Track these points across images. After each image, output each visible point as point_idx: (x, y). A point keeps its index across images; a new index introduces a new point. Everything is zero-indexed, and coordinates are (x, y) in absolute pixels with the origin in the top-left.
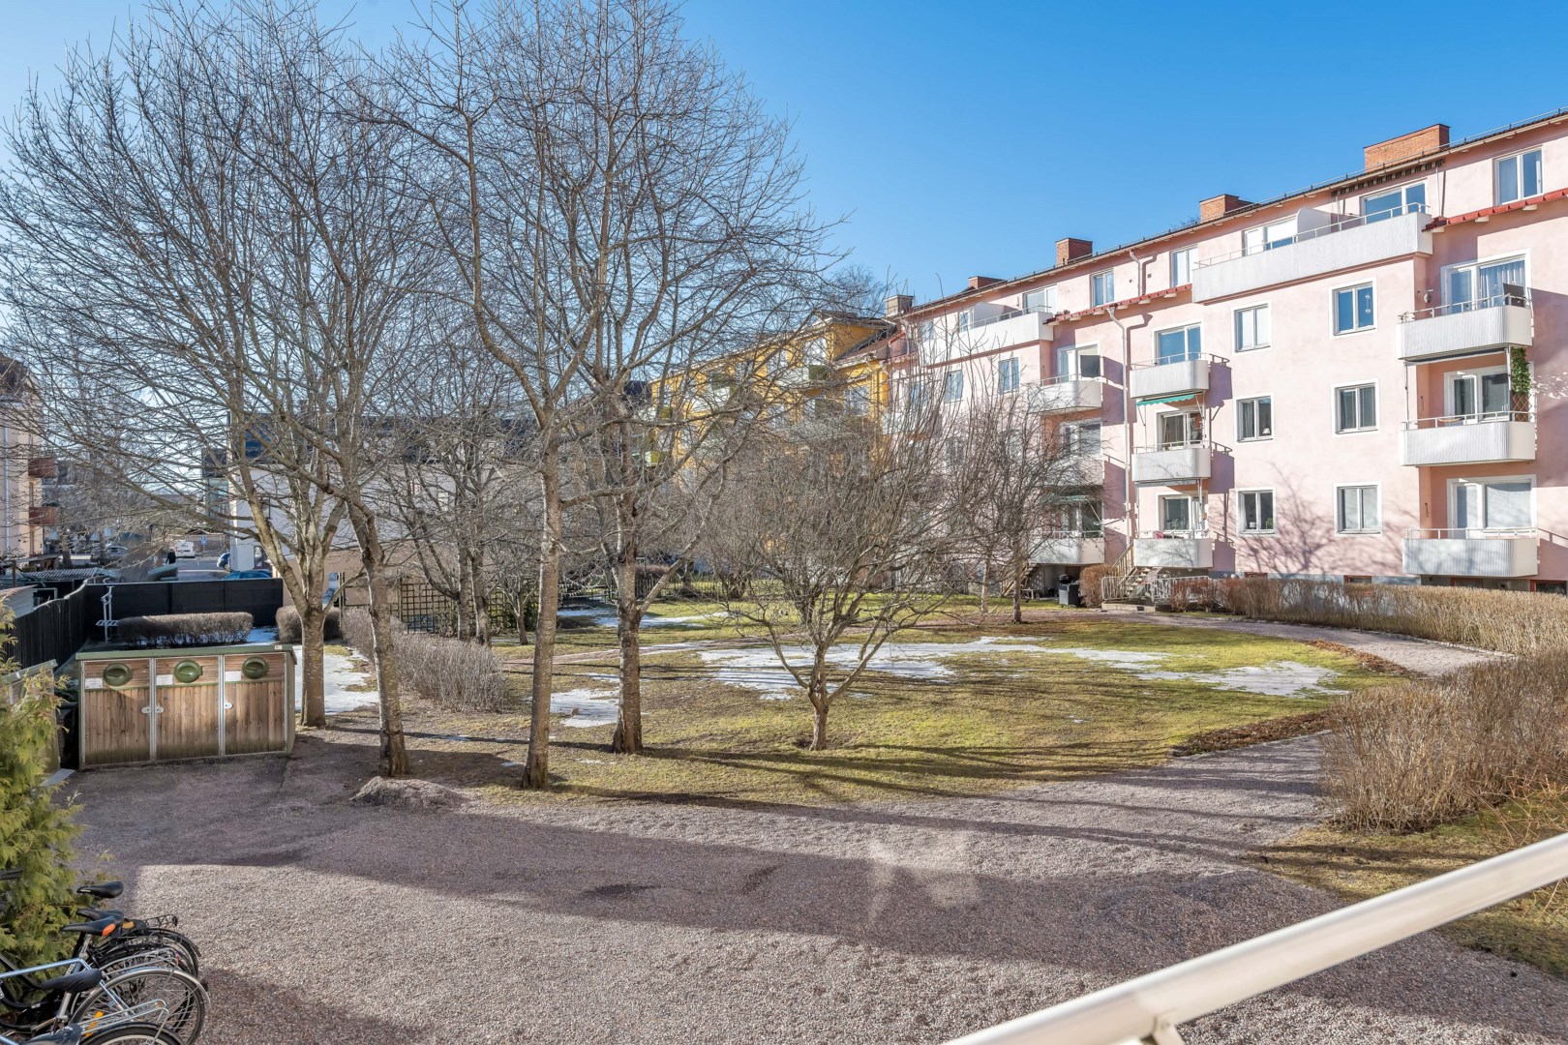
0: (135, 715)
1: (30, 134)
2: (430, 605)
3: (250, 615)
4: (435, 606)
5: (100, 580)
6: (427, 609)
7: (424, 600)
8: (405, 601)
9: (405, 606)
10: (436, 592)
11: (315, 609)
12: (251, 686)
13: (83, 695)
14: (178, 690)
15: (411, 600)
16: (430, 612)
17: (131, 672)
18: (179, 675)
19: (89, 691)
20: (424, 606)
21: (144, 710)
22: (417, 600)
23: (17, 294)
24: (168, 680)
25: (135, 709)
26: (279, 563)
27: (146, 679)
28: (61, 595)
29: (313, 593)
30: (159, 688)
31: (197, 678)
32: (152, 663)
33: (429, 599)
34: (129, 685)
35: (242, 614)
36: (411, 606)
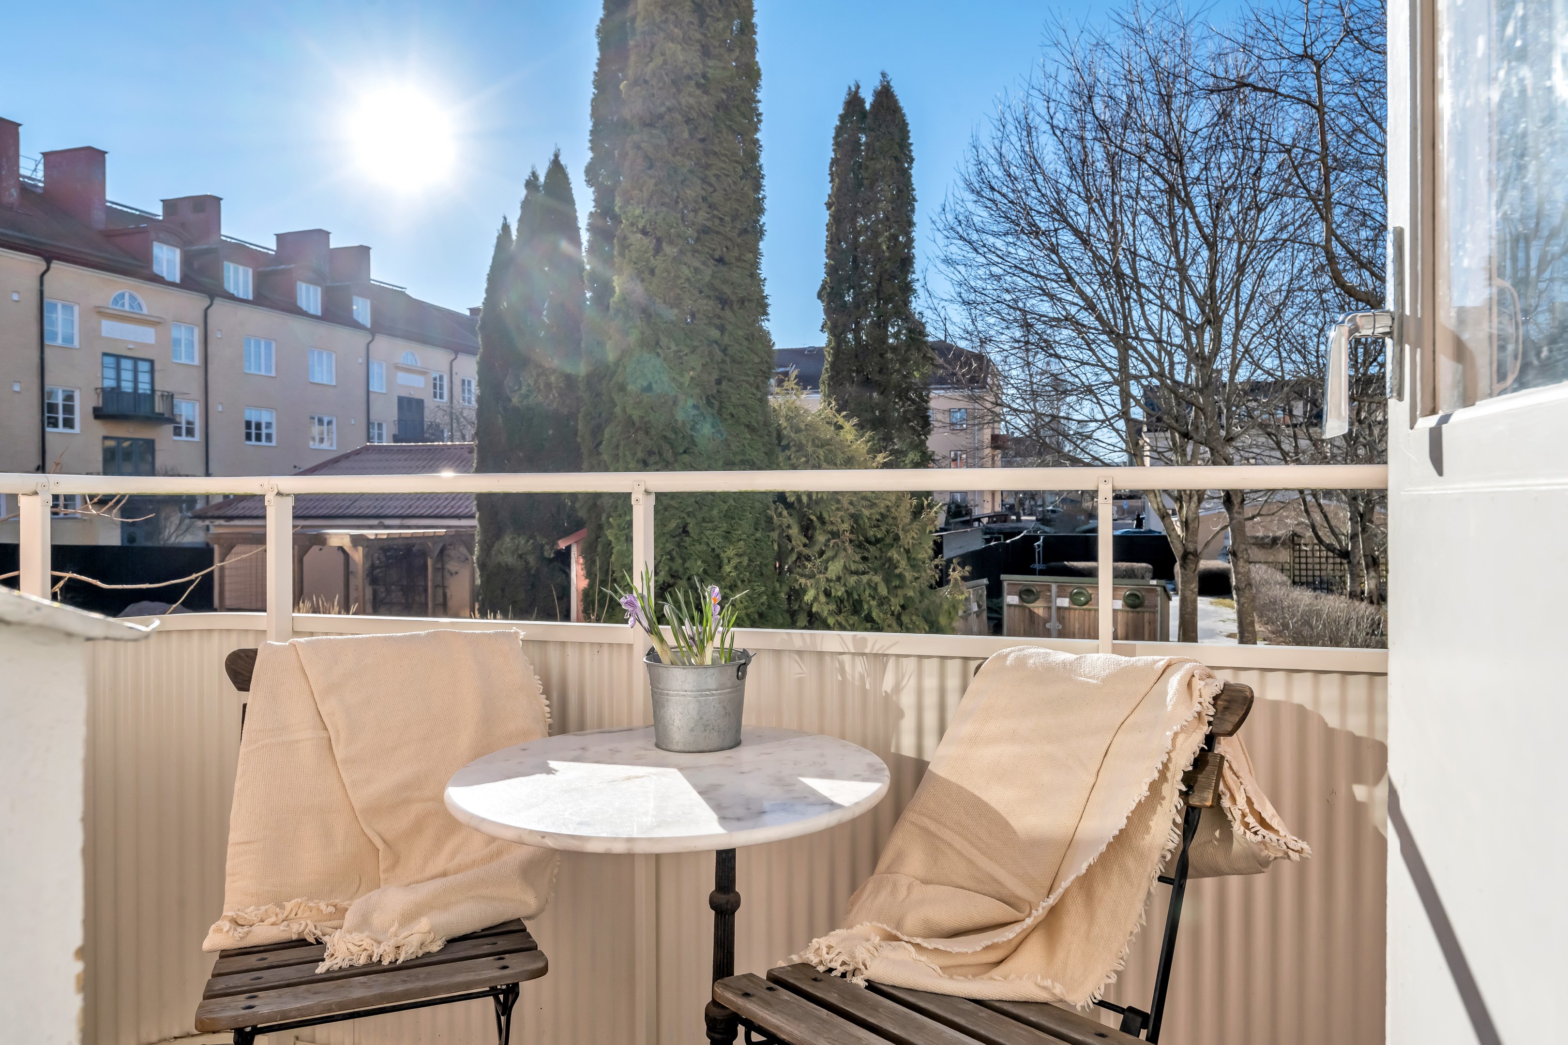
0: (1041, 628)
1: (973, 169)
2: (1324, 567)
3: (1150, 566)
4: (1330, 568)
5: (1036, 531)
6: (1320, 570)
7: (1317, 560)
8: (1297, 560)
9: (1297, 566)
10: (1331, 554)
11: (1190, 553)
12: (1131, 615)
13: (1005, 608)
14: (1072, 612)
15: (1303, 560)
16: (1323, 573)
17: (1039, 593)
18: (1073, 598)
19: (1010, 606)
20: (1317, 567)
21: (1048, 625)
22: (1310, 560)
23: (965, 295)
24: (1064, 602)
25: (1041, 624)
26: (1159, 509)
27: (1049, 599)
28: (1005, 539)
29: (1189, 538)
30: (1059, 608)
31: (1086, 603)
32: (1054, 588)
33: (1323, 560)
34: (1037, 604)
35: (1144, 565)
36: (1303, 566)
